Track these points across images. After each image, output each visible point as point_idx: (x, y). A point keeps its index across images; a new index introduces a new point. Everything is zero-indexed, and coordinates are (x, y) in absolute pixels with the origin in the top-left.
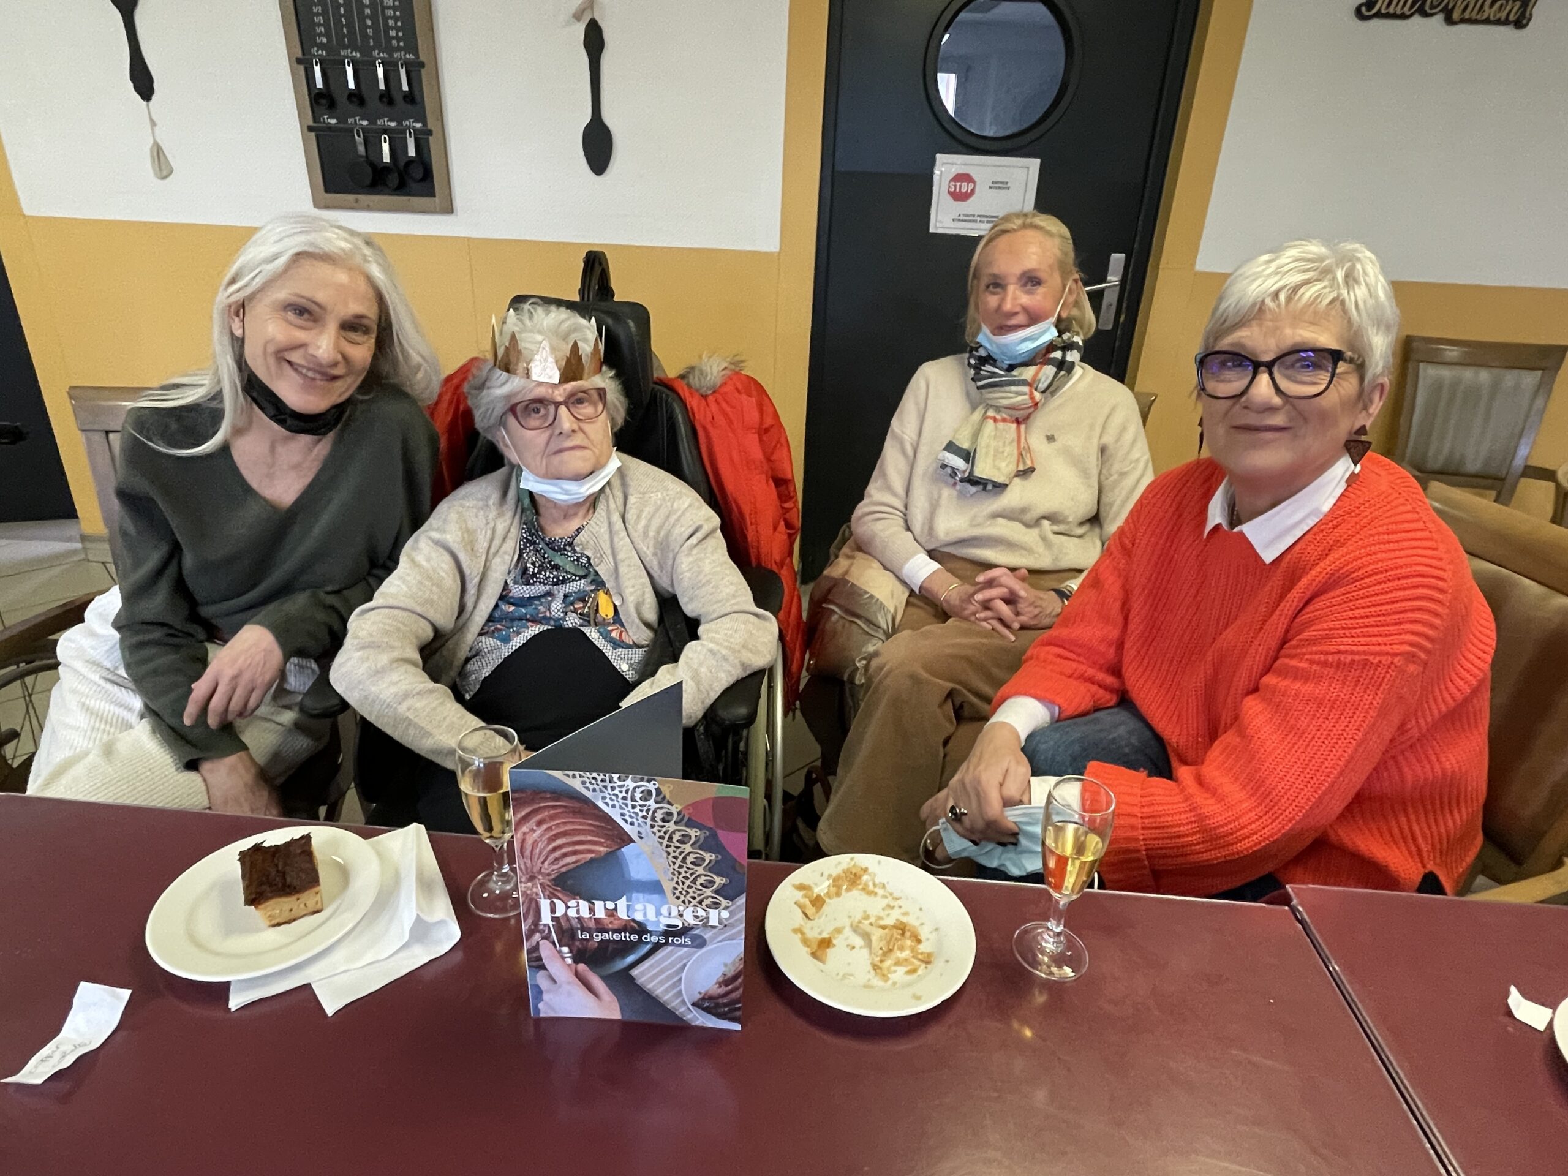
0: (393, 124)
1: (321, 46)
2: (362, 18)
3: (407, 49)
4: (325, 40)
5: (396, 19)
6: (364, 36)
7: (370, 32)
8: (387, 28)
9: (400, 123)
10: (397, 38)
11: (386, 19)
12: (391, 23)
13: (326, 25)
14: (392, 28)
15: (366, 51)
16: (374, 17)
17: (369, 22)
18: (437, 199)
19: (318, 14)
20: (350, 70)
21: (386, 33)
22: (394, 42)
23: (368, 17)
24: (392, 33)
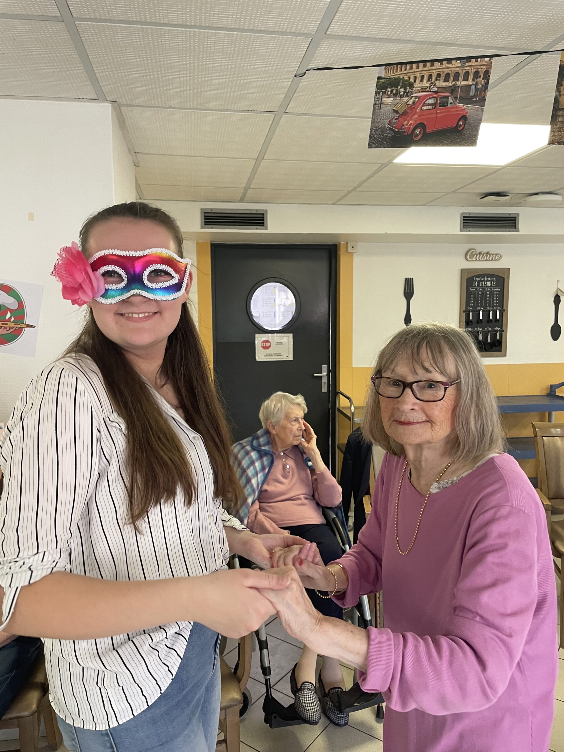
0: (490, 329)
1: (471, 307)
2: (486, 297)
3: (499, 306)
4: (473, 305)
5: (497, 297)
6: (486, 303)
7: (488, 302)
8: (494, 300)
9: (493, 329)
10: (496, 303)
11: (493, 297)
12: (495, 298)
13: (474, 300)
14: (495, 300)
15: (485, 307)
16: (490, 297)
17: (488, 299)
18: (502, 352)
19: (472, 297)
20: (481, 313)
21: (493, 301)
22: (495, 304)
23: (488, 297)
24: (495, 302)
